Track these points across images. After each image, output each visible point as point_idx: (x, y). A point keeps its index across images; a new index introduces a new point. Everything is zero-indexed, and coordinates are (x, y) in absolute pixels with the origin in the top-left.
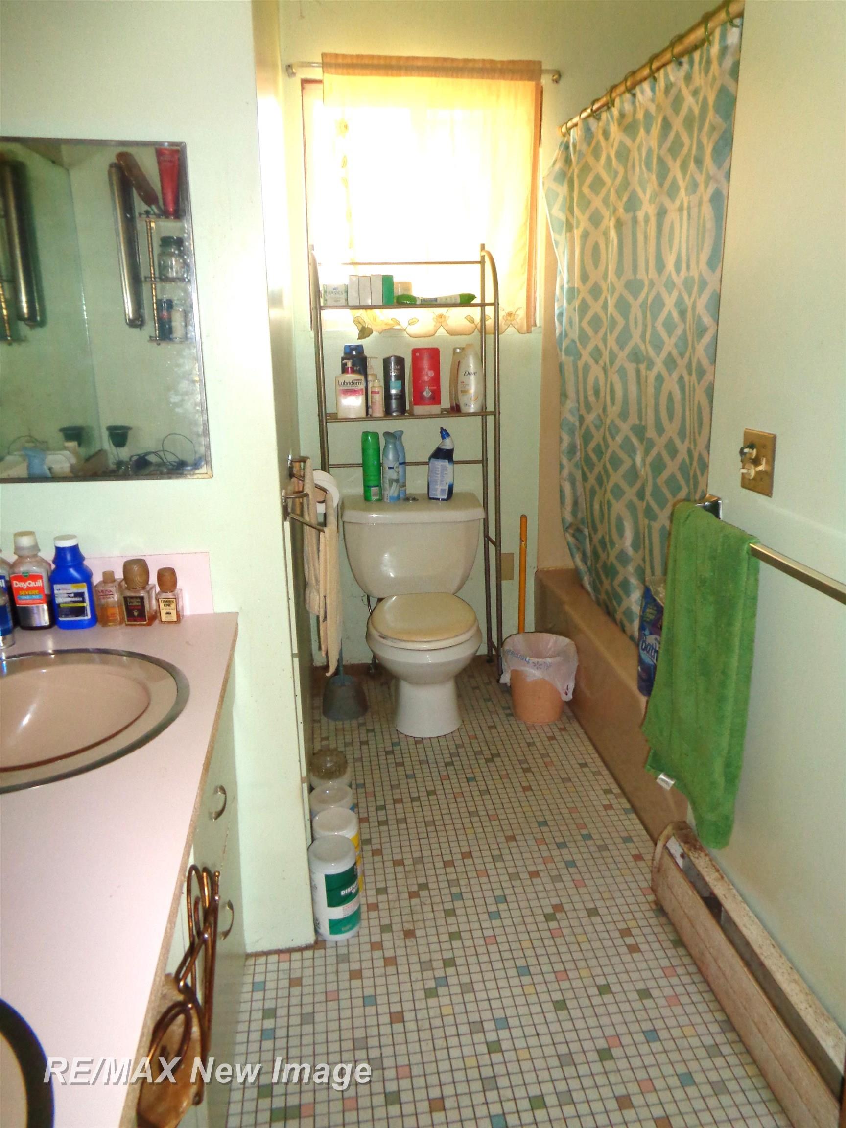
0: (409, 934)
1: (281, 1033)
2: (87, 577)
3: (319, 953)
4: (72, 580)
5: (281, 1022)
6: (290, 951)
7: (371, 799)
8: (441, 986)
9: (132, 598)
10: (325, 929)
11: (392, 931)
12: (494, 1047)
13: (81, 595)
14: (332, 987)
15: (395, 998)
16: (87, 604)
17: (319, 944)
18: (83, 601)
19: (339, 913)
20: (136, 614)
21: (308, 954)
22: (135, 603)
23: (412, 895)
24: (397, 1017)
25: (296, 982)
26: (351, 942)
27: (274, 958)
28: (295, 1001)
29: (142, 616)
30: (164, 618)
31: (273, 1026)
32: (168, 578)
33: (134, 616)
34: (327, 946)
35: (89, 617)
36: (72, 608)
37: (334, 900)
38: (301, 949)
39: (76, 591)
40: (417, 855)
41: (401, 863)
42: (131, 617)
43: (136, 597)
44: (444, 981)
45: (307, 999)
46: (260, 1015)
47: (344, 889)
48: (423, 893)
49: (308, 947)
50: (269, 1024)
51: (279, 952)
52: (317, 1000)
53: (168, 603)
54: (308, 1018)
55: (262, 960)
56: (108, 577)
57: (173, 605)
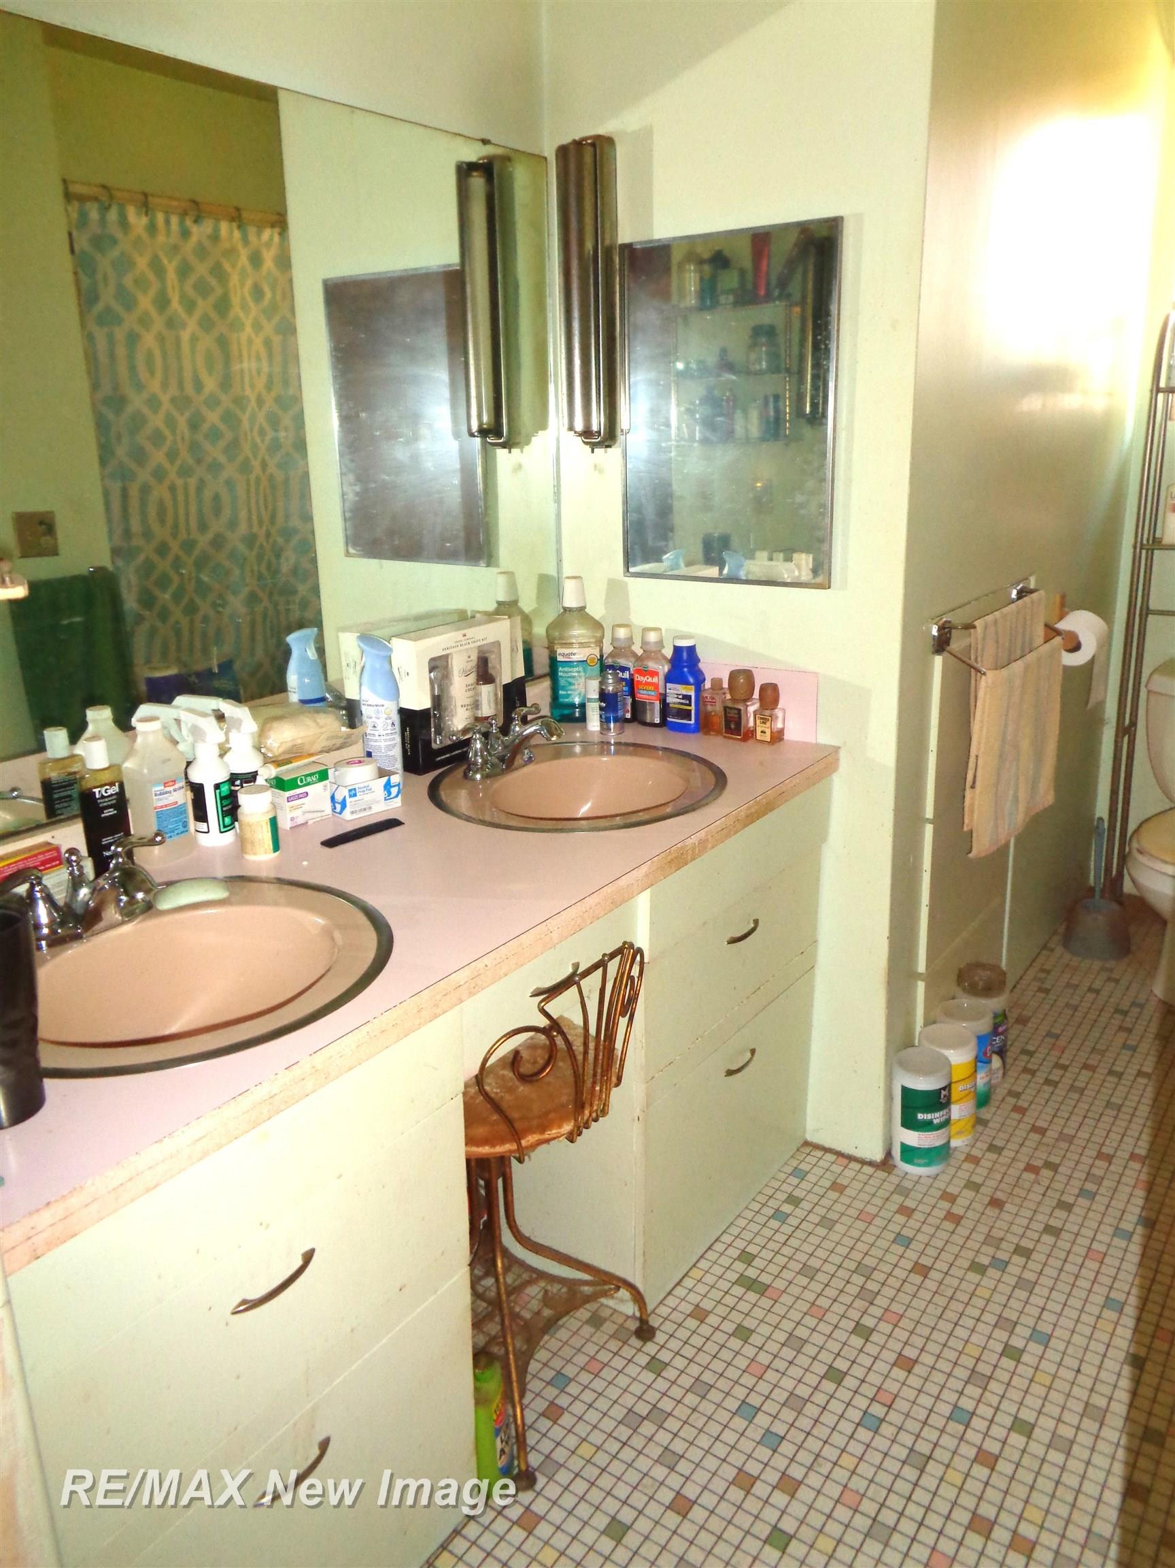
0: (996, 1203)
1: (793, 1221)
2: (699, 680)
3: (881, 1174)
4: (685, 682)
5: (800, 1213)
6: (851, 1158)
7: (1056, 1053)
8: (995, 1267)
9: (731, 708)
10: (897, 1153)
11: (978, 1192)
12: (1010, 1352)
13: (688, 697)
14: (872, 1210)
15: (931, 1252)
16: (693, 708)
17: (886, 1164)
18: (690, 705)
19: (913, 1138)
20: (733, 726)
21: (868, 1170)
22: (733, 714)
23: (1029, 1168)
24: (922, 1270)
25: (836, 1187)
26: (922, 1181)
27: (830, 1157)
28: (826, 1202)
29: (737, 730)
30: (759, 736)
31: (789, 1212)
32: (770, 696)
33: (731, 729)
34: (894, 1172)
35: (693, 722)
36: (680, 710)
37: (909, 1122)
38: (863, 1162)
39: (684, 693)
40: (1069, 1131)
41: (1042, 1132)
42: (729, 730)
43: (735, 709)
44: (1003, 1266)
45: (839, 1207)
46: (784, 1197)
47: (923, 1113)
48: (1046, 1173)
49: (871, 1163)
50: (787, 1208)
51: (839, 1154)
52: (848, 1212)
53: (764, 721)
54: (827, 1223)
55: (819, 1154)
56: (717, 683)
57: (768, 724)
